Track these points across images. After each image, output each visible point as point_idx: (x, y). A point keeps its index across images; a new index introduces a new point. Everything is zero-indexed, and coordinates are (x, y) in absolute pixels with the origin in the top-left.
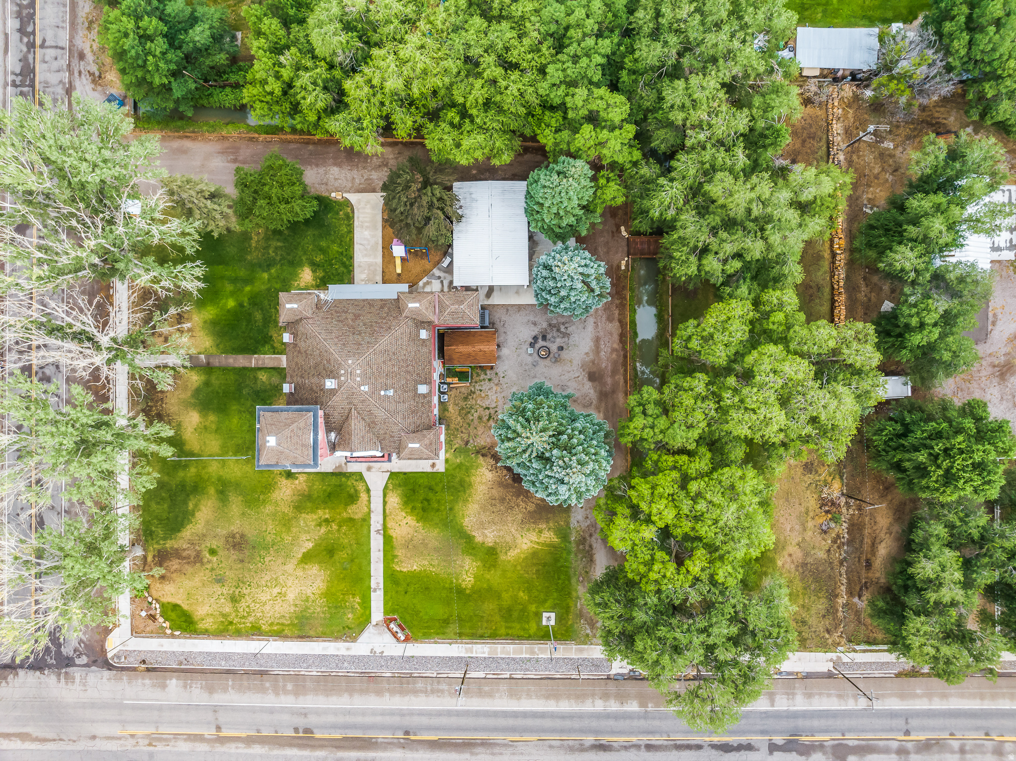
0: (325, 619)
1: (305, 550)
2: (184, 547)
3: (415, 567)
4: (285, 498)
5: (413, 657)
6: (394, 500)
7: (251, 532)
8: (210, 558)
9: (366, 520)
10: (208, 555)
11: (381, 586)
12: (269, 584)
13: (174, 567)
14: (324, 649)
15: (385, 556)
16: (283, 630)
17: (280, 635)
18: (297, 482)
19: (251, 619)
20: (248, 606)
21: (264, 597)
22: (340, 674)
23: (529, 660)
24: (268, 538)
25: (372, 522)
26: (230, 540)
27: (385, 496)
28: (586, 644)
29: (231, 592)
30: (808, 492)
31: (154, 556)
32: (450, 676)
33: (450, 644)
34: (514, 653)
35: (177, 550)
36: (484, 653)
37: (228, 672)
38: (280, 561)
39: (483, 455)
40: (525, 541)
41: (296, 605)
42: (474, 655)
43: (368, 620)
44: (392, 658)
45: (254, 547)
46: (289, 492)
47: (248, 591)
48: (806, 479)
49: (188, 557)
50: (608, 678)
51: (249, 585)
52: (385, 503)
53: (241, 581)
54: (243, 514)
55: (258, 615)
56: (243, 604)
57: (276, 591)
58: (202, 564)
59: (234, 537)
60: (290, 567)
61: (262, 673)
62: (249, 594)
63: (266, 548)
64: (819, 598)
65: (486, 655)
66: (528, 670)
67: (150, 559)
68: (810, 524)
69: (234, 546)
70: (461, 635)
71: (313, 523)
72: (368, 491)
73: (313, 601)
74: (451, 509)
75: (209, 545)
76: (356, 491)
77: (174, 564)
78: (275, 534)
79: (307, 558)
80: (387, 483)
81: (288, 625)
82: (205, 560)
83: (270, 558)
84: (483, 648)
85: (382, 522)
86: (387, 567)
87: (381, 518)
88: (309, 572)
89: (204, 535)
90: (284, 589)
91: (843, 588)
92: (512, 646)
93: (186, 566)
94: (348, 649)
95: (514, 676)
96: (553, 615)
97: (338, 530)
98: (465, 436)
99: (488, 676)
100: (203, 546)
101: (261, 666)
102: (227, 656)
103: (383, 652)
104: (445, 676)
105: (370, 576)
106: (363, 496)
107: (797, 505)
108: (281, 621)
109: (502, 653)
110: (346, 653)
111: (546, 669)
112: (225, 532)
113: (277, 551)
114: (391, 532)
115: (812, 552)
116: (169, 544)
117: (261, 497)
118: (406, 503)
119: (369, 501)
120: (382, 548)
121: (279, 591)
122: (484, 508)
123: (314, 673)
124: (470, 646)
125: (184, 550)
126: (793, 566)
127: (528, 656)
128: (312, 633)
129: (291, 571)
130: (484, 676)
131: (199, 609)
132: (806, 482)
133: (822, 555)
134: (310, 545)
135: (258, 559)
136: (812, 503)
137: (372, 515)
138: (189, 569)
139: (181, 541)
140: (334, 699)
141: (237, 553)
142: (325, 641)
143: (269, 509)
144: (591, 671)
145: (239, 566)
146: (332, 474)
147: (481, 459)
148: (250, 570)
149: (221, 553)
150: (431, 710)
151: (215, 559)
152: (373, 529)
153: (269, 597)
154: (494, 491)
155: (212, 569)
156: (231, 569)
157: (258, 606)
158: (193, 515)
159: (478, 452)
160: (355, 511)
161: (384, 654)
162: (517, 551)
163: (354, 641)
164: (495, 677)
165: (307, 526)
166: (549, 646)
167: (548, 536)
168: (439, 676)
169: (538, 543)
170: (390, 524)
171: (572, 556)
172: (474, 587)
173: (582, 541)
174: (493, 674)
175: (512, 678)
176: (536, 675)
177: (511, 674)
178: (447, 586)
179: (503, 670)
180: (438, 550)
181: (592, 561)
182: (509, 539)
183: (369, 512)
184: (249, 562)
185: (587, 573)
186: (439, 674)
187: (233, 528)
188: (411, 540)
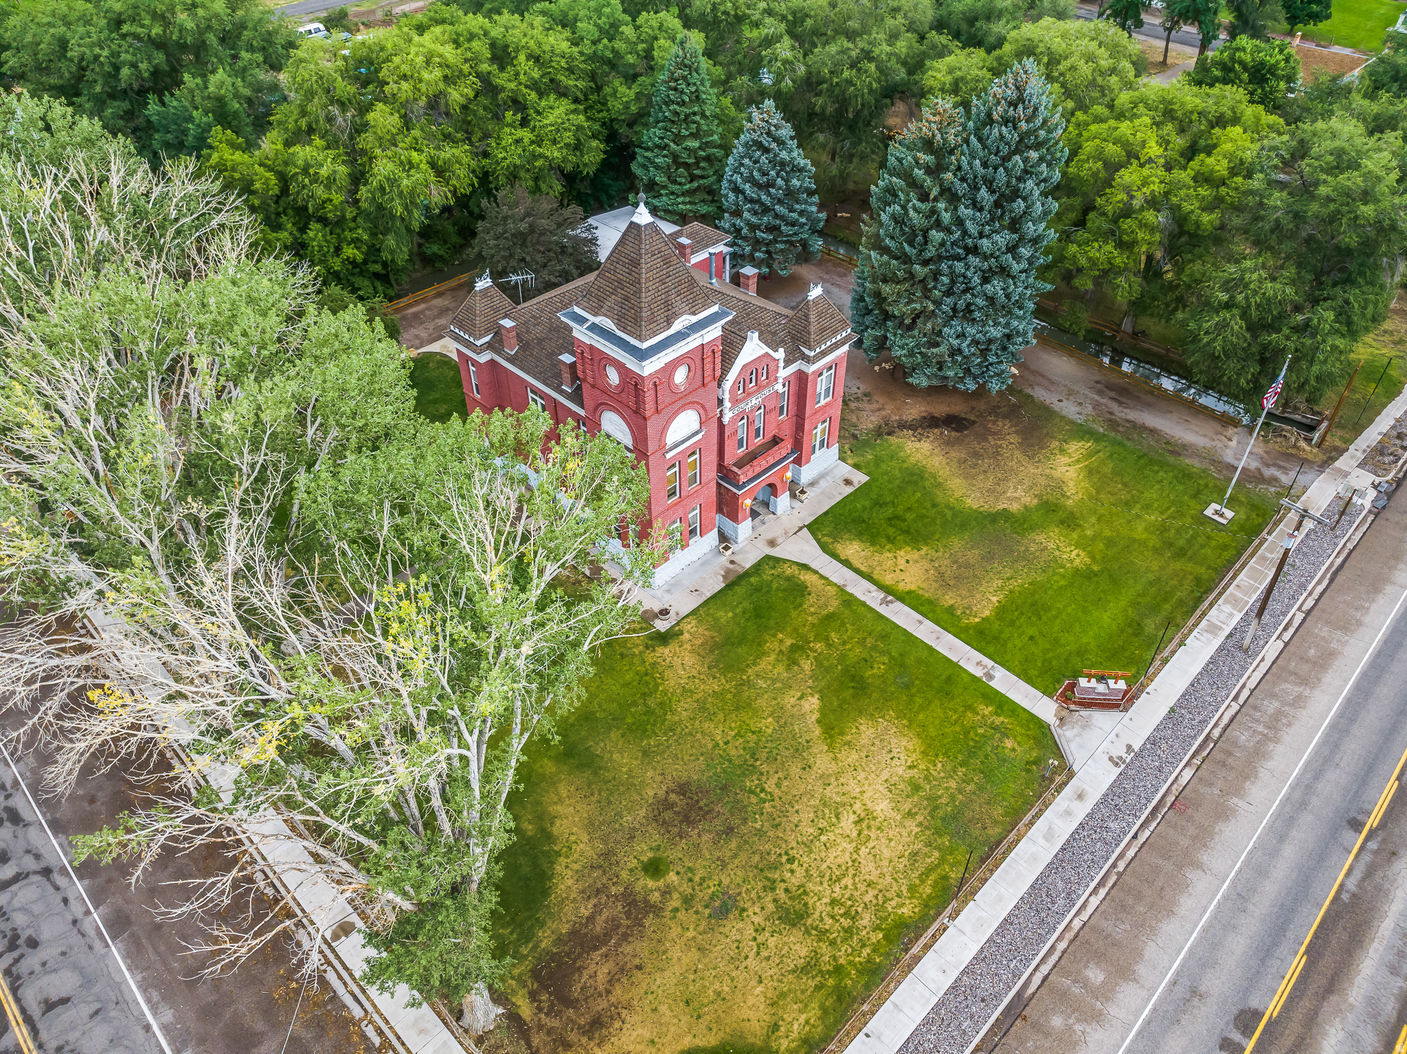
0: (981, 788)
1: (816, 716)
2: (585, 912)
3: (994, 599)
4: (694, 672)
5: (1172, 710)
6: (853, 549)
7: (691, 769)
8: (661, 883)
9: (849, 601)
10: (651, 884)
11: (990, 663)
12: (823, 824)
13: (602, 977)
14: (1049, 836)
15: (937, 622)
16: (945, 878)
18: (686, 636)
19: (866, 920)
20: (833, 902)
21: (840, 854)
22: (1131, 853)
23: (1284, 573)
24: (733, 752)
25: (862, 598)
26: (668, 815)
27: (835, 556)
29: (771, 907)
31: (533, 996)
32: (1251, 684)
33: (1182, 643)
34: (1257, 582)
35: (574, 933)
36: (1231, 615)
38: (795, 770)
39: (889, 434)
40: (1063, 469)
41: (910, 814)
42: (1227, 629)
43: (1043, 726)
44: (1152, 741)
45: (724, 788)
46: (689, 660)
47: (800, 872)
49: (614, 924)
50: (1377, 515)
51: (791, 860)
52: (847, 563)
53: (767, 870)
54: (645, 753)
55: (867, 898)
56: (820, 907)
57: (848, 821)
58: (656, 910)
59: (668, 805)
60: (822, 762)
61: (1017, 1010)
62: (808, 876)
63: (749, 769)
65: (1238, 615)
66: (1303, 585)
67: (526, 1009)
69: (687, 820)
71: (780, 668)
72: (805, 567)
73: (926, 778)
74: (934, 505)
75: (634, 863)
76: (789, 579)
77: (597, 969)
78: (739, 735)
79: (833, 725)
80: (818, 541)
81: (942, 860)
82: (655, 897)
83: (773, 781)
84: (1220, 611)
85: (873, 588)
86: (962, 633)
87: (866, 584)
88: (864, 741)
89: (607, 855)
90: (858, 806)
92: (1241, 576)
93: (627, 949)
94: (1080, 797)
95: (1306, 607)
96: (1215, 506)
97: (829, 646)
99: (1285, 638)
100: (624, 875)
101: (998, 997)
103: (1129, 747)
104: (1246, 692)
105: (956, 665)
106: (806, 577)
108: (921, 867)
109: (1247, 595)
112: (643, 812)
113: (772, 759)
114: (902, 587)
116: (545, 939)
117: (651, 702)
118: (873, 542)
119: (823, 577)
120: (920, 617)
121: (853, 818)
122: (969, 477)
123: (1094, 902)
124: (1204, 623)
125: (591, 919)
128: (994, 832)
129: (833, 767)
130: (1280, 645)
131: (745, 1013)
134: (813, 703)
135: (754, 800)
137: (849, 589)
138: (638, 948)
139: (569, 908)
141: (705, 825)
142: (1031, 823)
143: (683, 710)
144: (1350, 522)
145: (733, 844)
146: (728, 588)
147: (893, 439)
148: (760, 833)
149: (673, 854)
150: (1317, 752)
151: (672, 877)
152: (873, 604)
153: (850, 848)
154: (953, 454)
155: (688, 901)
156: (724, 866)
157: (847, 881)
158: (549, 837)
159: (879, 436)
160: (820, 603)
161: (1136, 747)
162: (1071, 484)
163: (1071, 774)
164: (1291, 631)
165: (774, 681)
166: (1270, 538)
167: (1076, 448)
168: (1241, 700)
169: (1078, 461)
170: (888, 579)
171: (1129, 444)
172: (1093, 558)
173: (1113, 424)
174: (1285, 629)
175: (1308, 613)
176: (1319, 582)
177: (1299, 609)
178: (1063, 583)
179: (1284, 614)
180: (989, 557)
181: (1152, 431)
182: (1043, 481)
183: (841, 589)
184: (745, 820)
185: (1168, 443)
186: (1236, 698)
187: (651, 793)
188: (942, 575)
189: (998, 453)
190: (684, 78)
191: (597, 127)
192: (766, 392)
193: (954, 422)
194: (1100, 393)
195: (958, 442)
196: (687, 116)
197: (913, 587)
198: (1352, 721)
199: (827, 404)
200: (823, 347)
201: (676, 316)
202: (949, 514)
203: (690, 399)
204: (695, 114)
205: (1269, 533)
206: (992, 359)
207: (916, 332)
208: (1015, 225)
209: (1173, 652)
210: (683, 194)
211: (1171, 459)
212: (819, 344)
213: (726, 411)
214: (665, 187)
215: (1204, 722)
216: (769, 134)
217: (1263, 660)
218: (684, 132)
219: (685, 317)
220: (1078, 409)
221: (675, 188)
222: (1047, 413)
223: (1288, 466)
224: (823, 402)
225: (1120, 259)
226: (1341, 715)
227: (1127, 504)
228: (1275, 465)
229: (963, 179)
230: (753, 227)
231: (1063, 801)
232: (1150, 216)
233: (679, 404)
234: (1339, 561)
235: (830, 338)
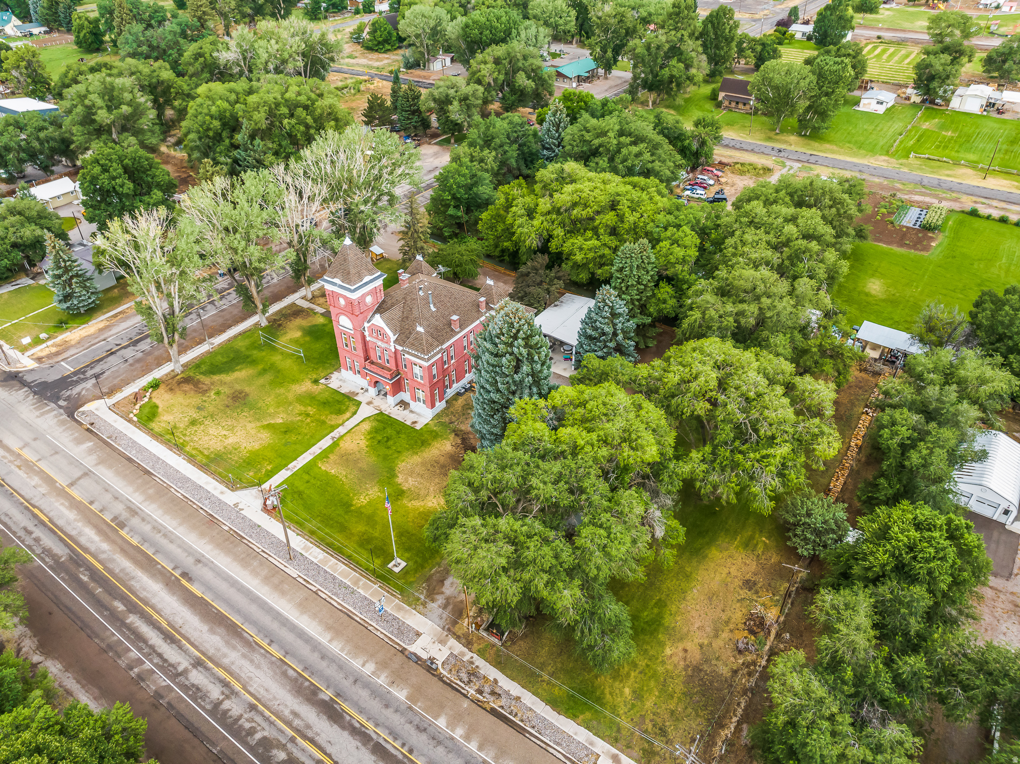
0: (232, 466)
1: (273, 422)
2: (206, 383)
3: (333, 471)
4: (298, 391)
5: (259, 526)
6: (367, 426)
7: (254, 396)
8: (212, 395)
9: (333, 428)
10: (212, 393)
11: (295, 470)
12: (226, 427)
13: (185, 389)
14: (207, 483)
15: (320, 453)
16: (197, 456)
17: (191, 459)
18: (316, 386)
19: (187, 438)
20: (196, 431)
21: (213, 432)
22: (194, 505)
23: (347, 587)
24: (260, 404)
25: (335, 431)
26: (237, 393)
27: (362, 421)
28: (410, 605)
29: (198, 418)
30: (738, 605)
31: (183, 377)
32: (270, 559)
33: (298, 534)
34: (340, 574)
35: (200, 382)
36: (316, 558)
37: (130, 460)
38: (250, 419)
39: (456, 435)
40: (435, 501)
41: (225, 448)
42: (306, 555)
43: (260, 484)
44: (244, 518)
45: (245, 404)
46: (304, 389)
47: (209, 423)
48: (741, 592)
49: (200, 388)
50: (401, 652)
51: (213, 421)
52: (357, 425)
53: (211, 416)
54: (263, 386)
55: (195, 439)
56: (195, 428)
57: (225, 433)
58: (203, 395)
59: (241, 393)
60: (252, 425)
61: (147, 473)
62: (206, 425)
63: (251, 408)
64: (697, 715)
65: (315, 561)
66: (336, 594)
67: (179, 377)
68: (725, 635)
69: (234, 397)
70: (312, 533)
71: (297, 412)
72: (355, 413)
73: (239, 452)
74: (399, 452)
75: (220, 389)
76: (347, 409)
77: (188, 387)
78: (267, 405)
79: (269, 427)
80: (372, 416)
81: (204, 455)
82: (207, 395)
83: (246, 414)
84: (319, 554)
85: (342, 434)
86: (313, 461)
87: (344, 432)
88: (259, 435)
89: (225, 383)
90: (231, 435)
91: (735, 719)
92: (344, 567)
93: (192, 392)
94: (222, 493)
95: (320, 593)
96: (403, 564)
97: (308, 423)
98: (454, 419)
99: (299, 579)
100: (217, 388)
101: (153, 468)
102: (142, 449)
103: (242, 510)
104: (266, 556)
105: (295, 459)
106: (348, 414)
107: (719, 610)
108: (204, 450)
109: (331, 567)
110: (216, 493)
111: (354, 605)
112: (239, 388)
113: (256, 413)
114: (341, 442)
115: (714, 662)
116: (200, 377)
117: (284, 383)
118: (370, 433)
119: (348, 419)
120: (323, 448)
121: (227, 434)
122: (423, 464)
124: (312, 545)
125: (204, 384)
126: (682, 663)
127: (349, 583)
128: (212, 469)
129: (249, 428)
130: (295, 576)
132: (739, 594)
133: (725, 671)
134: (280, 421)
135: (239, 411)
136: (738, 615)
137: (341, 427)
138: (192, 394)
139: (208, 379)
140: (168, 517)
141: (231, 402)
142: (214, 479)
143: (281, 391)
144: (392, 633)
145: (223, 408)
146: (342, 394)
147: (452, 436)
148: (225, 413)
149: (222, 396)
151: (214, 397)
152: (332, 434)
153: (215, 434)
154: (442, 458)
155: (205, 401)
156: (215, 407)
157: (202, 434)
159: (454, 431)
160: (333, 419)
161: (242, 512)
164: (304, 583)
170: (346, 437)
172: (361, 508)
174: (305, 580)
175: (317, 594)
176: (339, 604)
177: (318, 589)
178: (343, 495)
179: (316, 581)
180: (363, 471)
182: (424, 493)
183: (341, 425)
184: (231, 409)
186: (263, 551)
187: (246, 388)
197: (341, 445)
198: (239, 590)
205: (380, 587)
215: (251, 536)
217: (286, 566)
223: (448, 611)
226: (243, 586)
228: (448, 603)
231: (222, 487)
233: (342, 311)
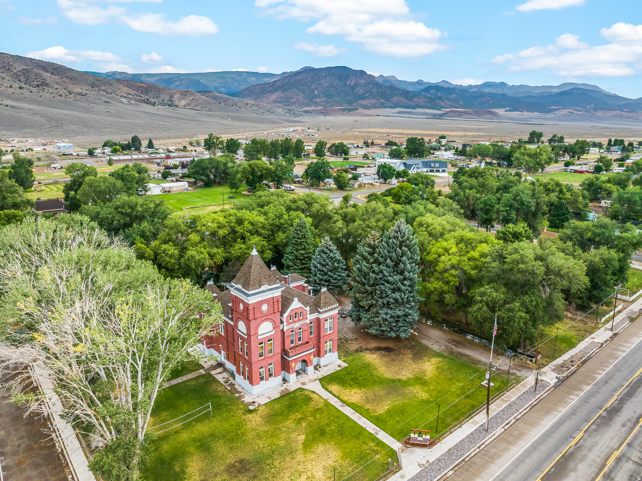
0: (362, 471)
1: (303, 441)
3: (386, 408)
4: (259, 424)
5: (450, 449)
6: (335, 388)
7: (247, 455)
9: (327, 405)
11: (379, 429)
15: (361, 414)
18: (260, 411)
23: (510, 405)
24: (265, 451)
25: (333, 404)
26: (232, 470)
27: (327, 390)
28: (520, 381)
32: (487, 443)
33: (460, 427)
34: (498, 408)
36: (484, 419)
38: (288, 459)
39: (361, 352)
40: (426, 366)
43: (394, 452)
44: (439, 460)
45: (258, 462)
46: (258, 419)
50: (555, 388)
52: (331, 392)
54: (231, 448)
57: (303, 478)
59: (234, 466)
60: (300, 457)
63: (270, 457)
66: (518, 410)
69: (240, 472)
71: (293, 425)
72: (314, 392)
73: (340, 466)
74: (371, 376)
76: (306, 396)
78: (269, 445)
79: (307, 446)
80: (322, 384)
83: (279, 461)
84: (480, 417)
85: (339, 401)
86: (370, 418)
87: (336, 399)
88: (319, 451)
90: (309, 473)
94: (403, 477)
97: (315, 419)
99: (506, 429)
103: (428, 461)
104: (484, 446)
105: (365, 429)
106: (313, 395)
112: (223, 468)
113: (280, 454)
114: (350, 401)
117: (239, 432)
118: (343, 386)
119: (320, 396)
120: (354, 412)
121: (306, 477)
124: (471, 420)
127: (506, 404)
129: (304, 459)
130: (503, 430)
134: (303, 437)
135: (268, 467)
137: (329, 401)
141: (246, 474)
143: (250, 435)
146: (281, 397)
150: (508, 467)
152: (337, 406)
154: (384, 359)
158: (184, 473)
159: (356, 352)
160: (316, 404)
161: (431, 462)
162: (429, 372)
163: (400, 469)
164: (509, 425)
165: (289, 429)
166: (507, 393)
167: (434, 360)
168: (481, 448)
169: (434, 364)
170: (345, 398)
171: (457, 360)
172: (431, 396)
173: (452, 353)
174: (506, 425)
175: (518, 420)
176: (525, 409)
177: (514, 418)
178: (416, 404)
179: (507, 420)
180: (389, 393)
181: (467, 356)
182: (418, 370)
183: (326, 400)
184: (262, 474)
185: (472, 360)
186: (478, 448)
187: (228, 461)
188: (367, 398)
189: (402, 360)
190: (300, 230)
191: (271, 247)
192: (302, 322)
193: (388, 350)
194: (449, 342)
195: (387, 355)
196: (301, 243)
197: (355, 402)
198: (526, 457)
199: (331, 334)
200: (326, 309)
201: (263, 285)
202: (376, 379)
203: (268, 317)
204: (304, 242)
205: (508, 391)
206: (401, 324)
207: (370, 312)
208: (402, 273)
209: (456, 430)
210: (299, 270)
211: (473, 365)
212: (324, 307)
213: (285, 326)
214: (292, 267)
215: (463, 454)
216: (327, 248)
217: (494, 435)
218: (300, 248)
219: (266, 286)
220: (439, 347)
221: (295, 267)
222: (426, 348)
223: (521, 369)
224: (329, 332)
225: (445, 288)
226: (522, 455)
227: (450, 379)
228: (515, 369)
229: (382, 257)
230: (321, 280)
231: (394, 478)
232: (453, 272)
233: (264, 318)
234: (536, 402)
235: (329, 306)
